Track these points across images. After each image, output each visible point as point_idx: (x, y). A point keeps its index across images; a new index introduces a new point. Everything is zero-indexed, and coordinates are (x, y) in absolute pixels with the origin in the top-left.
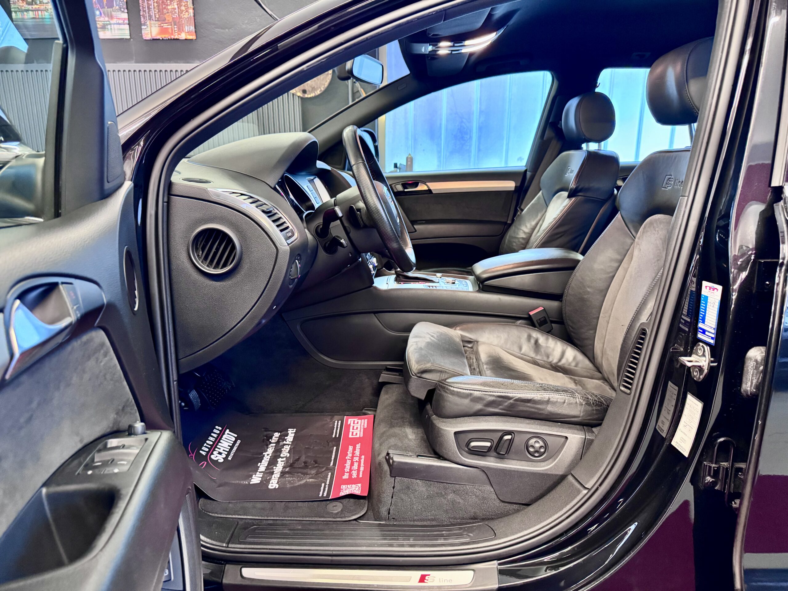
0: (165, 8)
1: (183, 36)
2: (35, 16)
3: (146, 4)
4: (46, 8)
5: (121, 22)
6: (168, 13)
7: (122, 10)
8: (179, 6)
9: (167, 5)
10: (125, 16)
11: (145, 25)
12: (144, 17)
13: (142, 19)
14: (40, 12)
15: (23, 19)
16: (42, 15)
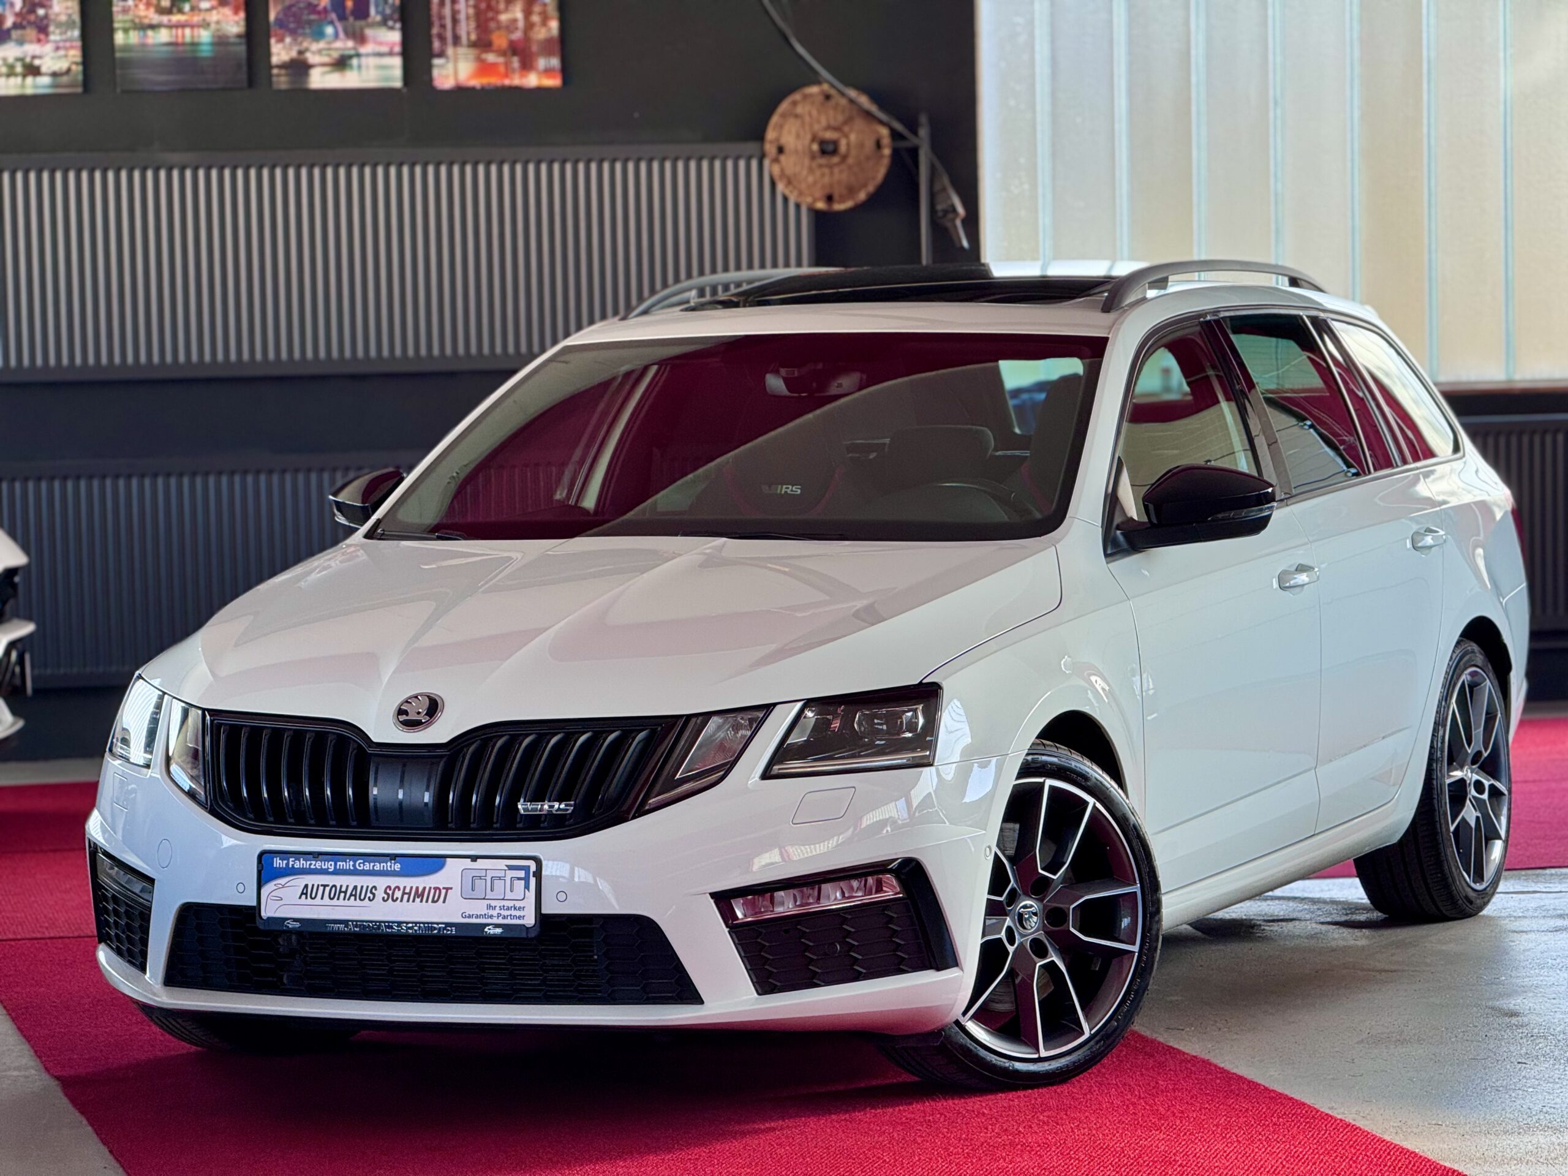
0: (492, 19)
1: (532, 80)
2: (173, 40)
3: (447, 11)
4: (204, 20)
5: (385, 49)
6: (499, 28)
7: (390, 23)
8: (528, 13)
9: (498, 12)
10: (394, 37)
11: (441, 54)
12: (442, 38)
13: (436, 44)
14: (188, 31)
15: (144, 45)
16: (192, 37)
